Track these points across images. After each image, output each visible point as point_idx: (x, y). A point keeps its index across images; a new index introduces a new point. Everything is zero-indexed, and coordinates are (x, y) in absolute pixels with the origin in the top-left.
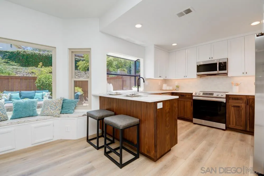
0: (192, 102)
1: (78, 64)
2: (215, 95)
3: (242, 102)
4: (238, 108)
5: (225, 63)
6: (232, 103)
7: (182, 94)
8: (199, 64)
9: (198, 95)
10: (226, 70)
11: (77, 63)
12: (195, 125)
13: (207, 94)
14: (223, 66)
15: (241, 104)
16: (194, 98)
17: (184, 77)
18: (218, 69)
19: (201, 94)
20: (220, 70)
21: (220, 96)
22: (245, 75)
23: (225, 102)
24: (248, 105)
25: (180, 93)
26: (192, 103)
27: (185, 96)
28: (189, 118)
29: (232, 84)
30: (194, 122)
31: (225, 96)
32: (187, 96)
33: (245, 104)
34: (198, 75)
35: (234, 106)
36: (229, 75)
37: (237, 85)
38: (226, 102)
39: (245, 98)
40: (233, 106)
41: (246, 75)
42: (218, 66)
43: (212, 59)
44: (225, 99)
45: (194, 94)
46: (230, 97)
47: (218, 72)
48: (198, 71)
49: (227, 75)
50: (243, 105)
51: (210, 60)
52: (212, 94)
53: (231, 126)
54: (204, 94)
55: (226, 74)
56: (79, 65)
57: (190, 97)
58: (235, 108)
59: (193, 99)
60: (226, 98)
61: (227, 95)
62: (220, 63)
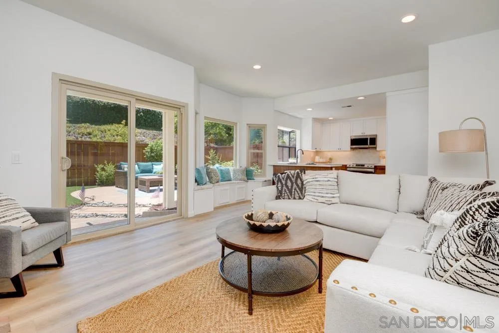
2: (366, 166)
5: (375, 138)
8: (352, 138)
9: (351, 166)
10: (375, 145)
13: (359, 165)
14: (373, 141)
16: (348, 169)
19: (355, 166)
20: (370, 144)
29: (380, 157)
31: (373, 167)
34: (352, 148)
36: (378, 149)
37: (384, 158)
38: (374, 172)
42: (369, 141)
43: (364, 134)
44: (374, 169)
45: (348, 166)
46: (377, 167)
47: (369, 146)
48: (351, 144)
51: (362, 135)
52: (364, 165)
54: (357, 165)
55: (376, 148)
61: (375, 166)
62: (370, 138)
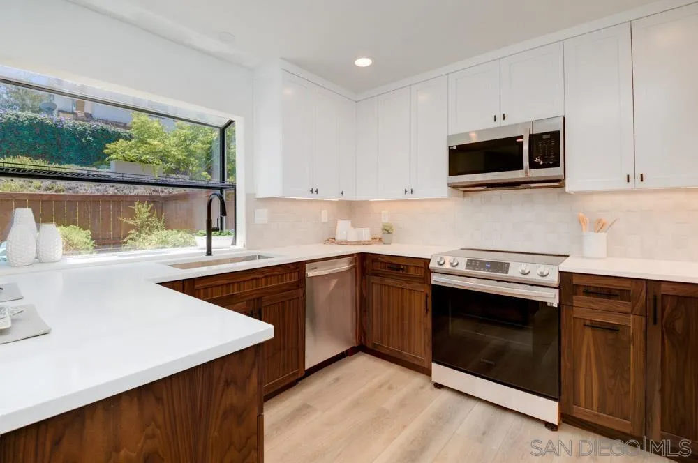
0: (427, 296)
1: (107, 148)
2: (515, 271)
3: (629, 311)
4: (611, 336)
5: (555, 135)
6: (585, 309)
7: (395, 262)
8: (454, 144)
9: (447, 266)
10: (559, 166)
11: (108, 145)
12: (438, 391)
13: (482, 265)
15: (624, 316)
16: (436, 279)
17: (406, 192)
18: (526, 163)
19: (462, 267)
20: (533, 165)
21: (534, 277)
22: (635, 184)
23: (555, 305)
24: (655, 322)
25: (387, 259)
26: (430, 300)
27: (403, 270)
28: (418, 359)
30: (435, 378)
31: (554, 279)
32: (412, 271)
33: (643, 318)
34: (454, 187)
35: (594, 326)
36: (570, 187)
37: (600, 226)
38: (559, 305)
39: (643, 293)
40: (588, 323)
41: (640, 185)
42: (526, 147)
43: (504, 123)
44: (557, 291)
45: (432, 265)
46: (576, 281)
47: (526, 173)
48: (453, 171)
49: (563, 186)
50: (633, 323)
51: (496, 124)
52: (503, 267)
53: (580, 411)
54: (471, 264)
55: (559, 182)
56: (109, 151)
57: (421, 274)
58: (599, 333)
59: (433, 283)
60: (559, 288)
61: (563, 275)
62: (532, 137)
